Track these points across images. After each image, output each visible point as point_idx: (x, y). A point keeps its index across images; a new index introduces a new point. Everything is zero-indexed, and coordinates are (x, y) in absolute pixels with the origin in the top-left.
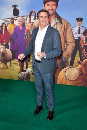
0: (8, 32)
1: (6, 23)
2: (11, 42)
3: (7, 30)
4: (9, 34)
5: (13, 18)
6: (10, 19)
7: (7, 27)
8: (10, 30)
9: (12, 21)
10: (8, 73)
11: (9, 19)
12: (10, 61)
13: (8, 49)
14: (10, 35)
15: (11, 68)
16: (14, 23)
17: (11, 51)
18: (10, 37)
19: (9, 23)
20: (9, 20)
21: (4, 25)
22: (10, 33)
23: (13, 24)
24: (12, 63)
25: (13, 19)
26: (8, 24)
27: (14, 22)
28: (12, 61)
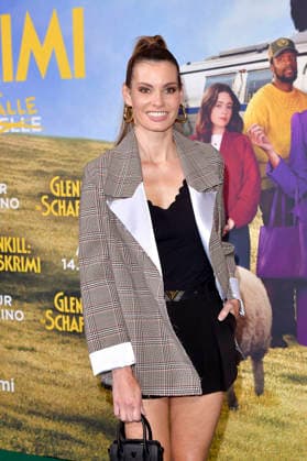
0: (247, 144)
1: (239, 86)
2: (266, 218)
3: (246, 130)
4: (257, 163)
5: (291, 43)
6: (266, 55)
7: (244, 108)
8: (267, 130)
9: (279, 66)
10: (238, 445)
11: (260, 51)
12: (257, 357)
13: (248, 267)
14: (264, 170)
15: (260, 410)
16: (297, 84)
17: (264, 281)
18: (264, 186)
19: (260, 84)
20: (262, 63)
21: (224, 98)
22: (264, 156)
23: (290, 89)
24: (266, 368)
25: (288, 51)
26: (251, 91)
27: (294, 76)
28: (266, 359)
